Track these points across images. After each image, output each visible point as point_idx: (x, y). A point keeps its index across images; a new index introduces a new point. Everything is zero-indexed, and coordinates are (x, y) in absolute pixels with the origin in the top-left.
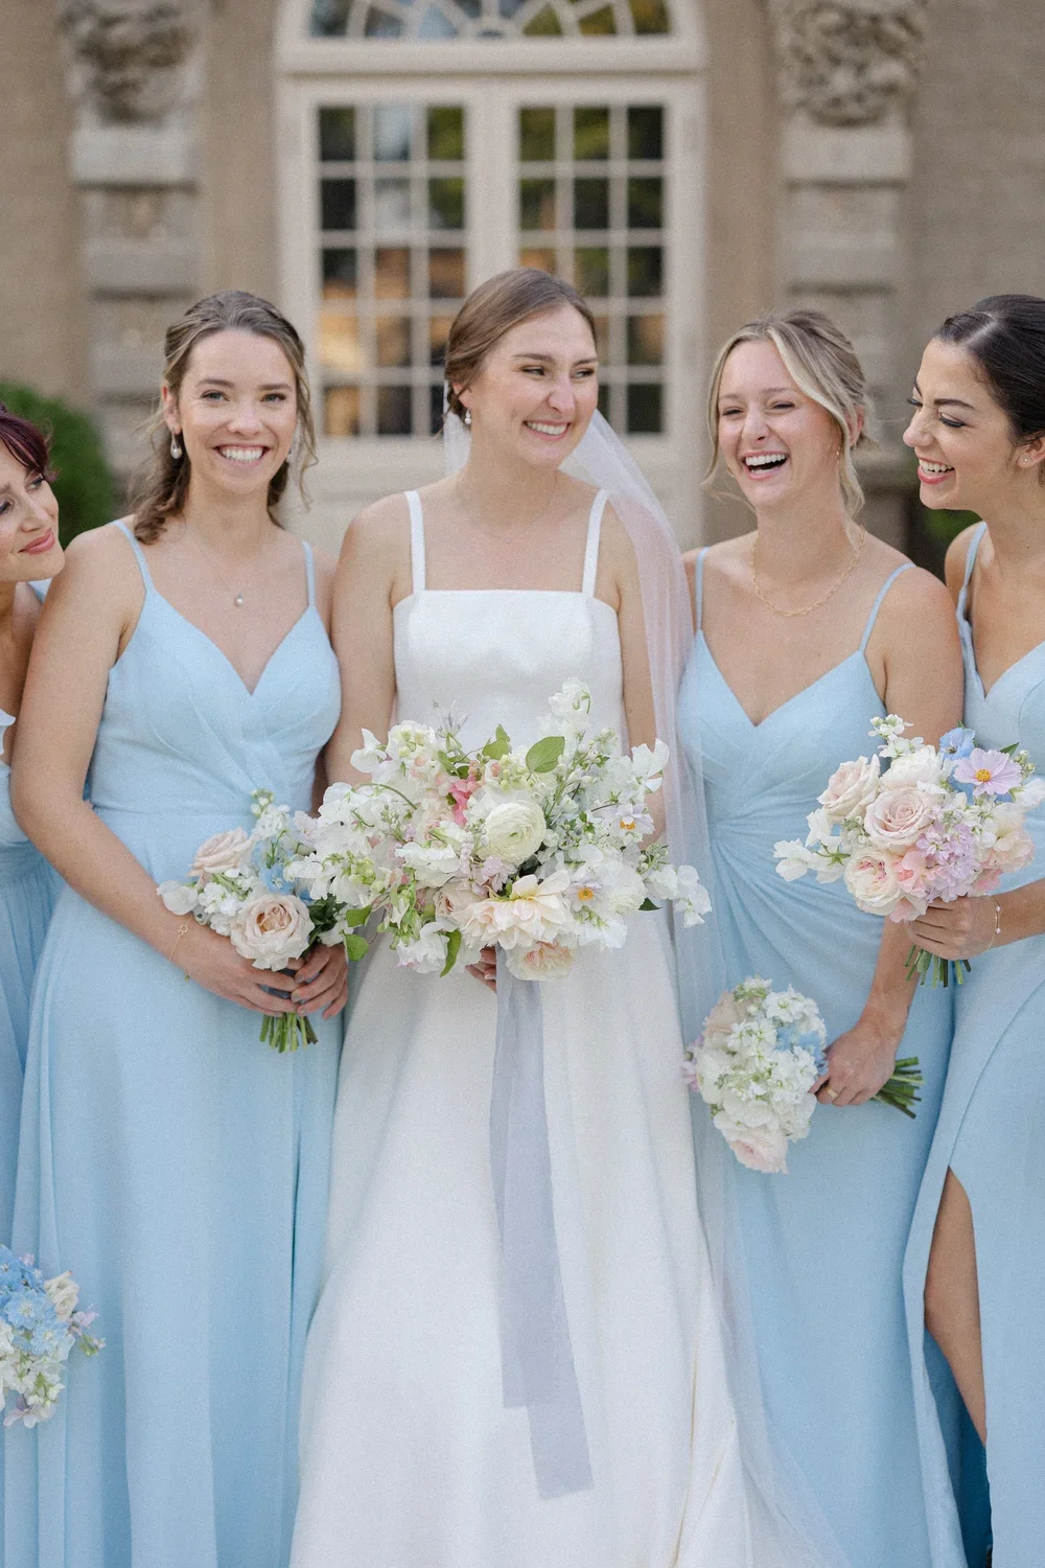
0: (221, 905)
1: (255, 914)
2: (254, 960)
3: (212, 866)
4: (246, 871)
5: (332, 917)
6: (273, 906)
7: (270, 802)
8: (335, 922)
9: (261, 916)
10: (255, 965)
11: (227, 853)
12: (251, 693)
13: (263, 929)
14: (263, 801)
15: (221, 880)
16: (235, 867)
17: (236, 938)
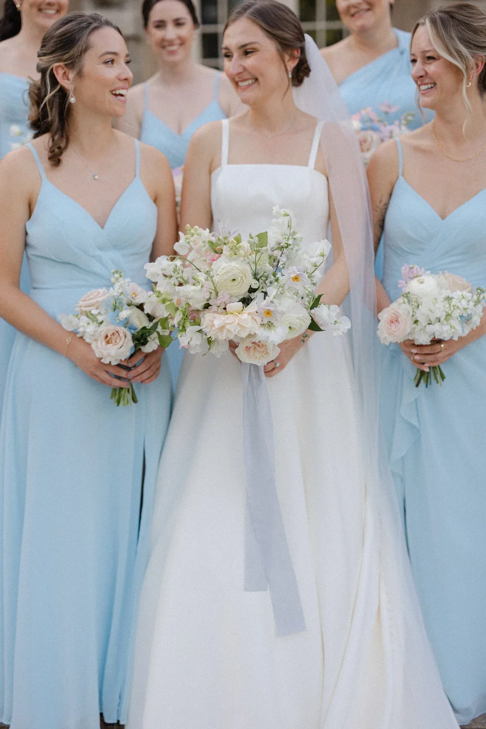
0: (88, 329)
1: (103, 335)
2: (102, 358)
3: (86, 307)
4: (103, 312)
5: (146, 339)
6: (113, 332)
7: (121, 276)
8: (148, 341)
9: (107, 337)
10: (102, 361)
11: (94, 301)
12: (102, 227)
13: (108, 343)
14: (117, 275)
15: (89, 314)
16: (97, 309)
17: (93, 346)
